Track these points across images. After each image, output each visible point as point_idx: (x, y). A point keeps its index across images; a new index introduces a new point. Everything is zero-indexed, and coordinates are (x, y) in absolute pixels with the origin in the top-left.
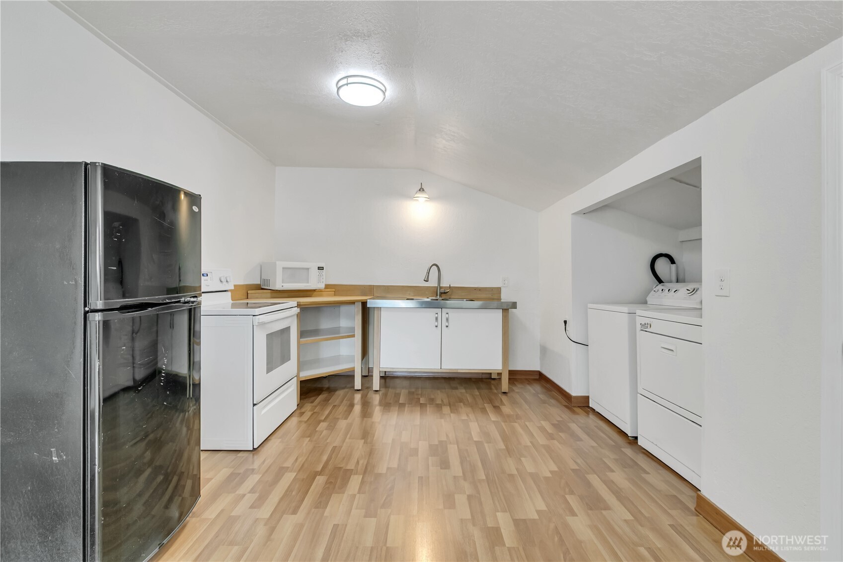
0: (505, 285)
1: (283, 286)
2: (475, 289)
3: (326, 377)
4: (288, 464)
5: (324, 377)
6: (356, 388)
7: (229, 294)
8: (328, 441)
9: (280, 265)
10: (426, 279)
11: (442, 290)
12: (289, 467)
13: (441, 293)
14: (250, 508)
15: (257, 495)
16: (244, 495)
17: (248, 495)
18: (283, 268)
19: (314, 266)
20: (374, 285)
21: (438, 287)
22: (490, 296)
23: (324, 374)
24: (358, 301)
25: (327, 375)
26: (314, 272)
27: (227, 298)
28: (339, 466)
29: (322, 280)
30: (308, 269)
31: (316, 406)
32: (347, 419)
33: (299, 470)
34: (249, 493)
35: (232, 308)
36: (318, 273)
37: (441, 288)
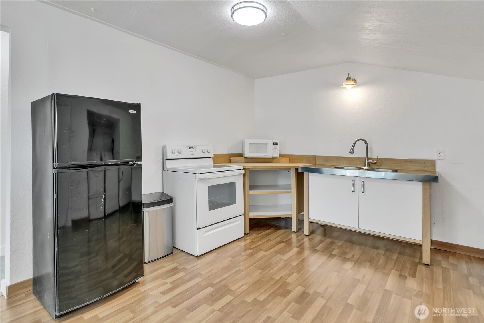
0: (440, 158)
1: (249, 155)
2: (406, 161)
3: (284, 218)
4: (203, 273)
5: (282, 218)
6: (293, 230)
7: (211, 159)
8: (239, 264)
9: (247, 142)
10: (351, 152)
11: (370, 161)
12: (203, 274)
13: (369, 164)
14: (160, 293)
15: (172, 286)
16: (167, 283)
17: (169, 284)
18: (249, 144)
19: (270, 142)
20: (316, 155)
21: (366, 158)
22: (422, 168)
23: (282, 215)
24: (293, 167)
25: (284, 217)
26: (271, 146)
27: (210, 162)
28: (228, 285)
29: (277, 152)
30: (267, 144)
31: (258, 237)
32: (266, 252)
33: (204, 279)
34: (170, 283)
35: (213, 168)
36: (274, 147)
37: (369, 159)
